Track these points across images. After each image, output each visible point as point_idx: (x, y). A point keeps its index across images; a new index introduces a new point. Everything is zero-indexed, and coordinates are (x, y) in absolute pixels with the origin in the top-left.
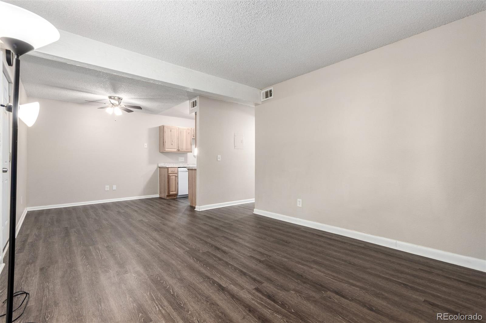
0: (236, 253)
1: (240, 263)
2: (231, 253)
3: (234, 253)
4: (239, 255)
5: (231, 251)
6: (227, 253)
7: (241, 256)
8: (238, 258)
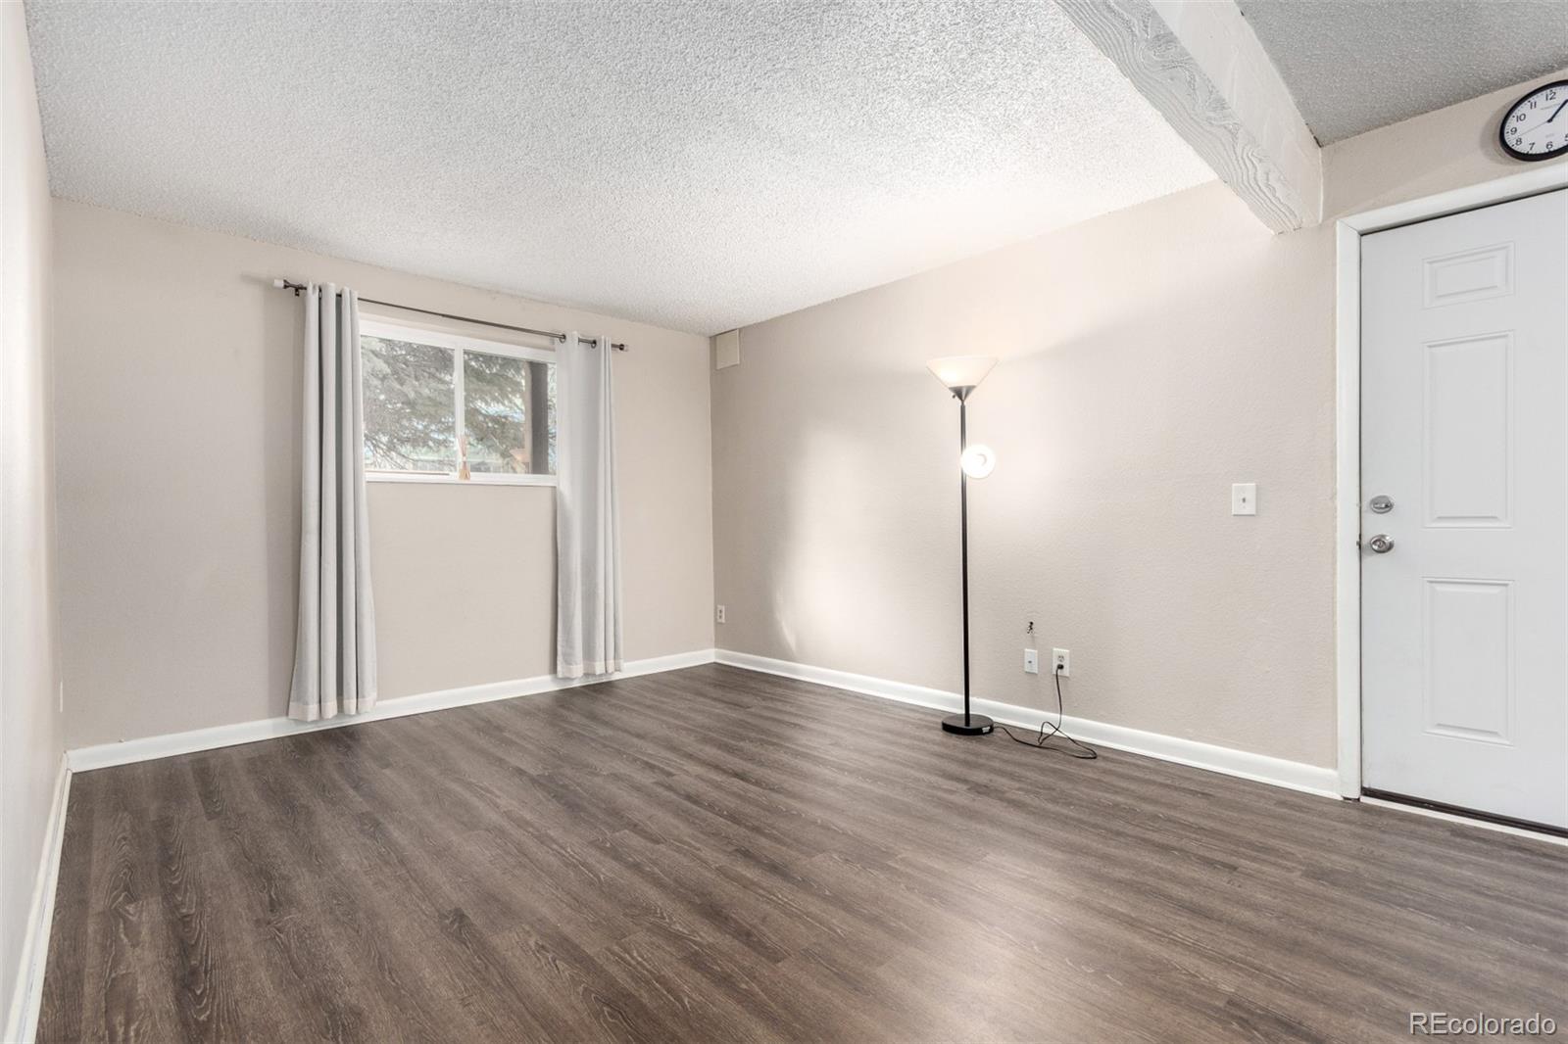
0: (707, 853)
1: (697, 821)
2: (725, 851)
3: (715, 854)
4: (698, 845)
5: (723, 860)
6: (736, 850)
7: (689, 845)
8: (701, 836)
